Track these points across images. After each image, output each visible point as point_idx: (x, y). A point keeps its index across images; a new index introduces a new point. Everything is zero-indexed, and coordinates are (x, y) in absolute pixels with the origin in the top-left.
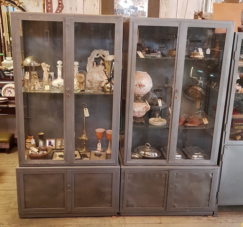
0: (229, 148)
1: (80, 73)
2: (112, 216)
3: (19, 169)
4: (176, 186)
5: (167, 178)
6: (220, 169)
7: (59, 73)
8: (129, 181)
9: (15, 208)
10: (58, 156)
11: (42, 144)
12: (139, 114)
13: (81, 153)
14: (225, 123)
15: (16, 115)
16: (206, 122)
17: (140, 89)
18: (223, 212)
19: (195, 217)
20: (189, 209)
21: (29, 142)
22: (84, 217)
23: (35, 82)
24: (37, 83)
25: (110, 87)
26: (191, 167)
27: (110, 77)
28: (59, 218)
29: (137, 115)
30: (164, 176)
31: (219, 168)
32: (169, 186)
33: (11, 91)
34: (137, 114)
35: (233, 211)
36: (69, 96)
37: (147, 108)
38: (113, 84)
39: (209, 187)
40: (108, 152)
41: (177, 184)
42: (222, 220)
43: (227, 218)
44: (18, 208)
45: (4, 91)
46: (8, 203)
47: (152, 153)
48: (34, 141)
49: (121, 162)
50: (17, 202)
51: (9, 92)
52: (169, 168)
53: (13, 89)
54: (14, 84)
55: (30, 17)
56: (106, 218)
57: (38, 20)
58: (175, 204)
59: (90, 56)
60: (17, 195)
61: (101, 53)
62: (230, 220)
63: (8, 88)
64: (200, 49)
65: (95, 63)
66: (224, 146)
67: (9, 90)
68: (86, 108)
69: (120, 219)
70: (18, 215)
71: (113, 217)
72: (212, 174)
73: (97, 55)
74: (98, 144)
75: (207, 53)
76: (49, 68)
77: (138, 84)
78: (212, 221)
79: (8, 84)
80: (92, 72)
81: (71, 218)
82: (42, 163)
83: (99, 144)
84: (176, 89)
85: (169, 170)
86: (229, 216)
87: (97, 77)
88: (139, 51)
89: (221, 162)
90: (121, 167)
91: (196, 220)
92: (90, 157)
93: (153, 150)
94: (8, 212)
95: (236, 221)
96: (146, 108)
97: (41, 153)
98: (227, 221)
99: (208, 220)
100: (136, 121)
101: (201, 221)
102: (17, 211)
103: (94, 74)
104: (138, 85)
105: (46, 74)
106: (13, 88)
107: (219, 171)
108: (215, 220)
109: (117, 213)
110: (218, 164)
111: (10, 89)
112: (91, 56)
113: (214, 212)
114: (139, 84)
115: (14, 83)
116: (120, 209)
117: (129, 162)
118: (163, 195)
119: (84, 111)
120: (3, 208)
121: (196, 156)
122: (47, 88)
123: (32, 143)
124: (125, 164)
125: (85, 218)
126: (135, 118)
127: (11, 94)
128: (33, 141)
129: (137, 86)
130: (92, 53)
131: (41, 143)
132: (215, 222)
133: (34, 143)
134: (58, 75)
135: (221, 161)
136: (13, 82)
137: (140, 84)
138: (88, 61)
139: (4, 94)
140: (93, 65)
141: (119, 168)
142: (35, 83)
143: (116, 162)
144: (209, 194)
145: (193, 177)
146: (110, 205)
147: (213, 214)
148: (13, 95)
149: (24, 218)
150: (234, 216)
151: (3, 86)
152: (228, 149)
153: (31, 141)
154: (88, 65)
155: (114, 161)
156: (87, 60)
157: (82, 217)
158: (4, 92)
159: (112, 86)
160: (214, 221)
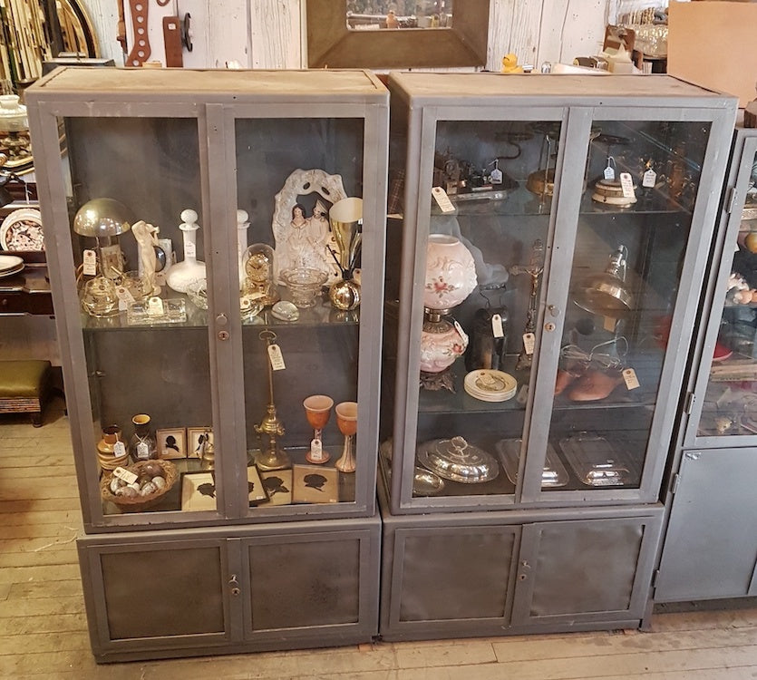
0: (695, 458)
1: (254, 252)
2: (358, 645)
3: (87, 540)
4: (539, 563)
5: (515, 543)
6: (668, 512)
7: (190, 248)
8: (408, 557)
9: (79, 628)
10: (196, 488)
11: (146, 451)
12: (435, 366)
13: (266, 476)
14: (689, 389)
15: (55, 315)
16: (632, 382)
17: (440, 296)
18: (666, 615)
19: (591, 637)
20: (575, 617)
21: (107, 450)
22: (281, 651)
23: (118, 291)
24: (122, 291)
25: (348, 295)
26: (584, 513)
27: (347, 269)
28: (210, 659)
29: (430, 368)
30: (506, 538)
31: (664, 509)
32: (520, 565)
33: (28, 232)
34: (430, 366)
35: (693, 611)
36: (227, 335)
37: (460, 347)
38: (357, 286)
39: (632, 559)
40: (344, 465)
41: (542, 558)
42: (665, 642)
43: (677, 636)
44: (87, 628)
45: (9, 233)
46: (58, 611)
47: (471, 468)
48: (123, 447)
49: (383, 504)
50: (84, 607)
51: (24, 236)
52: (523, 518)
53: (36, 227)
54: (37, 209)
55: (90, 105)
56: (341, 652)
57: (118, 115)
58: (535, 608)
59: (283, 191)
60: (81, 582)
61: (317, 182)
62: (686, 642)
63: (18, 225)
64: (626, 177)
65: (298, 211)
66: (682, 451)
67: (23, 229)
68: (276, 346)
69: (383, 650)
70: (90, 655)
71: (362, 648)
72: (644, 526)
73: (307, 186)
74: (313, 443)
75: (644, 185)
76: (155, 236)
77: (433, 282)
78: (636, 646)
79: (18, 209)
80: (292, 242)
81: (245, 657)
82: (152, 523)
83: (317, 443)
84: (549, 304)
85: (521, 524)
86: (684, 626)
87: (306, 256)
88: (439, 188)
89: (669, 494)
90: (385, 521)
91: (593, 645)
92: (292, 492)
93: (475, 458)
94: (60, 642)
95: (701, 645)
96: (457, 348)
97: (147, 489)
98: (676, 644)
99: (626, 644)
100: (428, 386)
101: (606, 649)
102: (86, 637)
103: (298, 248)
104: (433, 286)
105: (148, 255)
106: (34, 224)
107: (663, 518)
108: (644, 645)
109: (374, 638)
110: (662, 499)
111: (27, 227)
112: (287, 187)
113: (641, 620)
114: (436, 284)
115: (38, 206)
116: (382, 626)
117: (408, 506)
118: (503, 585)
119: (270, 354)
120: (45, 628)
121: (600, 474)
122: (156, 308)
123: (117, 456)
124: (395, 511)
125: (283, 654)
126: (424, 375)
127: (31, 243)
128: (120, 449)
129: (429, 287)
130: (289, 181)
131: (144, 448)
132: (645, 650)
133: (124, 453)
134: (186, 254)
135: (671, 490)
136: (37, 204)
137: (441, 284)
138: (278, 205)
139: (7, 243)
140: (294, 216)
141: (378, 525)
142: (118, 293)
143: (370, 508)
144: (631, 577)
145: (589, 536)
146: (355, 618)
147: (640, 626)
148: (37, 244)
149: (109, 664)
150: (696, 626)
151: (4, 218)
152: (692, 458)
153: (112, 447)
154: (276, 217)
155: (365, 506)
156: (275, 201)
157: (274, 651)
158: (7, 236)
159: (355, 291)
160: (644, 647)
